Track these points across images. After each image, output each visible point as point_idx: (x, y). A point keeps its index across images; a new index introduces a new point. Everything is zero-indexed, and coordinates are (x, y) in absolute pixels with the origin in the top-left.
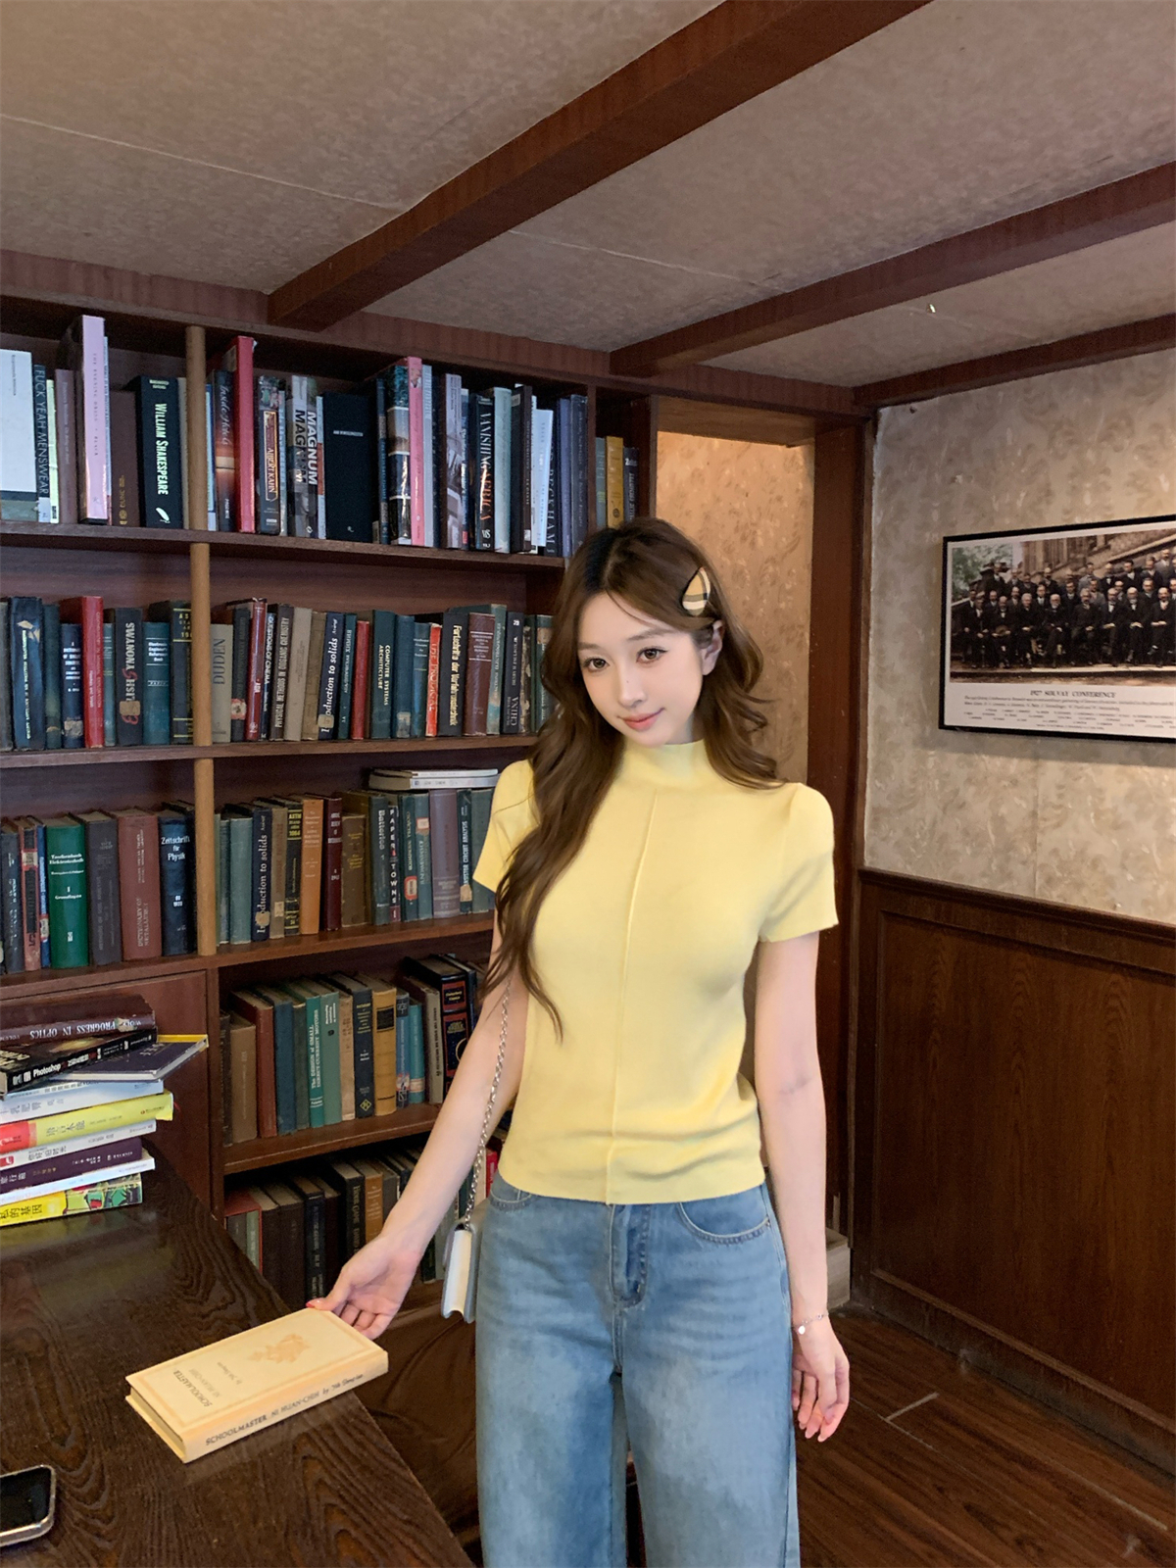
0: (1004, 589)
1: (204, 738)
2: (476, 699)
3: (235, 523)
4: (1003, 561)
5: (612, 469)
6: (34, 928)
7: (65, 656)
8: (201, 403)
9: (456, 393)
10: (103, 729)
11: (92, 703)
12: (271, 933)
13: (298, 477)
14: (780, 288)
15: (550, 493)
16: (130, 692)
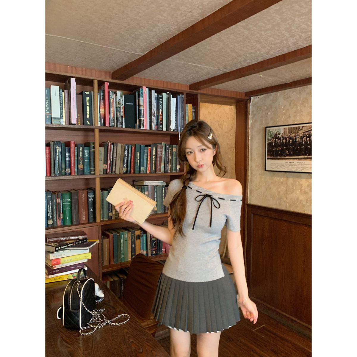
0: (279, 139)
1: (97, 173)
2: (158, 164)
3: (104, 124)
4: (279, 132)
5: (189, 111)
6: (59, 216)
7: (66, 155)
8: (97, 97)
9: (154, 94)
10: (75, 171)
11: (72, 165)
12: (112, 217)
13: (118, 114)
14: (227, 71)
15: (175, 117)
16: (81, 163)
